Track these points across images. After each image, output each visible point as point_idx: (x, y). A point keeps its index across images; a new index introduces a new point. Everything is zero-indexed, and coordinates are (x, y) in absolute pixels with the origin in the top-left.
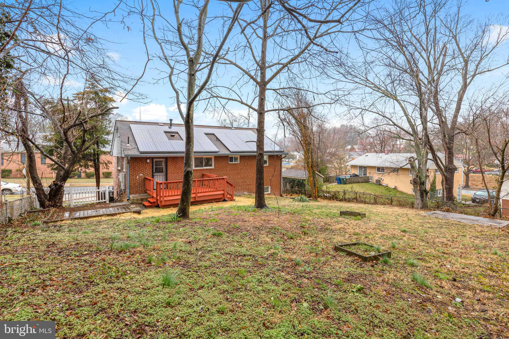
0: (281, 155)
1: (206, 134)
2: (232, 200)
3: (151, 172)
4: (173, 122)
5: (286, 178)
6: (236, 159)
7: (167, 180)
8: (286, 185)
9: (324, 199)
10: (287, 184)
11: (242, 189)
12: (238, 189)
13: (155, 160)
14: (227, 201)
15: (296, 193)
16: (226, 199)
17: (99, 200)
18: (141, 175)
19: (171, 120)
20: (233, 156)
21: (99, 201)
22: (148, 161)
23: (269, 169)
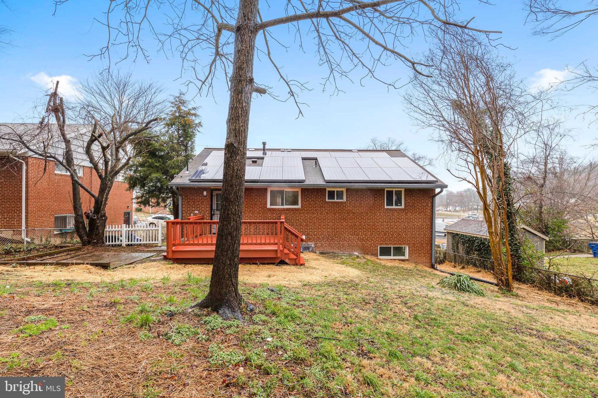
0: (433, 190)
1: (304, 159)
2: (297, 263)
3: (209, 209)
4: (267, 147)
5: (457, 235)
6: (340, 195)
7: (212, 219)
8: (458, 248)
9: (540, 289)
10: (459, 245)
11: (349, 245)
12: (343, 245)
13: (215, 193)
14: (287, 264)
15: (475, 265)
16: (287, 261)
17: (129, 241)
18: (196, 212)
19: (264, 144)
20: (336, 190)
21: (128, 243)
22: (205, 193)
23: (406, 214)
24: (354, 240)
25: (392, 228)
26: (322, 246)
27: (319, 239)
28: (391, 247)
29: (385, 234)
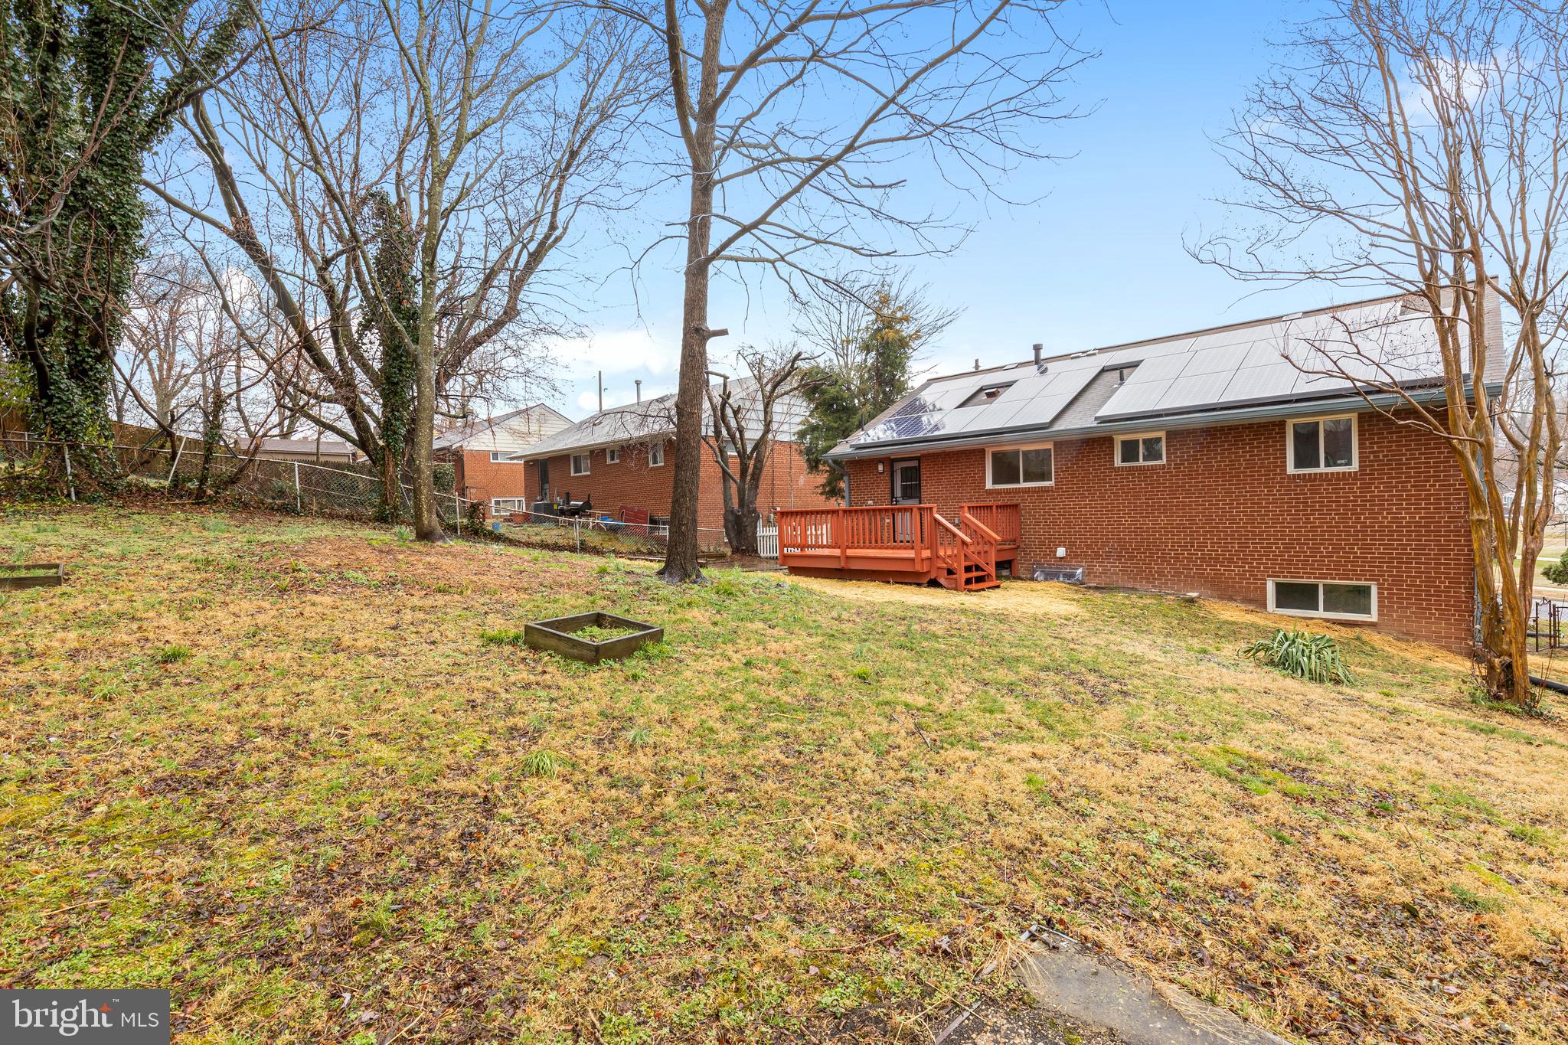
3: (888, 496)
11: (1178, 574)
12: (1161, 573)
13: (898, 466)
16: (942, 581)
19: (1037, 348)
20: (1140, 436)
22: (881, 468)
23: (1365, 488)
24: (1190, 560)
25: (1314, 529)
26: (1105, 572)
27: (1097, 556)
28: (1316, 586)
29: (1288, 547)
